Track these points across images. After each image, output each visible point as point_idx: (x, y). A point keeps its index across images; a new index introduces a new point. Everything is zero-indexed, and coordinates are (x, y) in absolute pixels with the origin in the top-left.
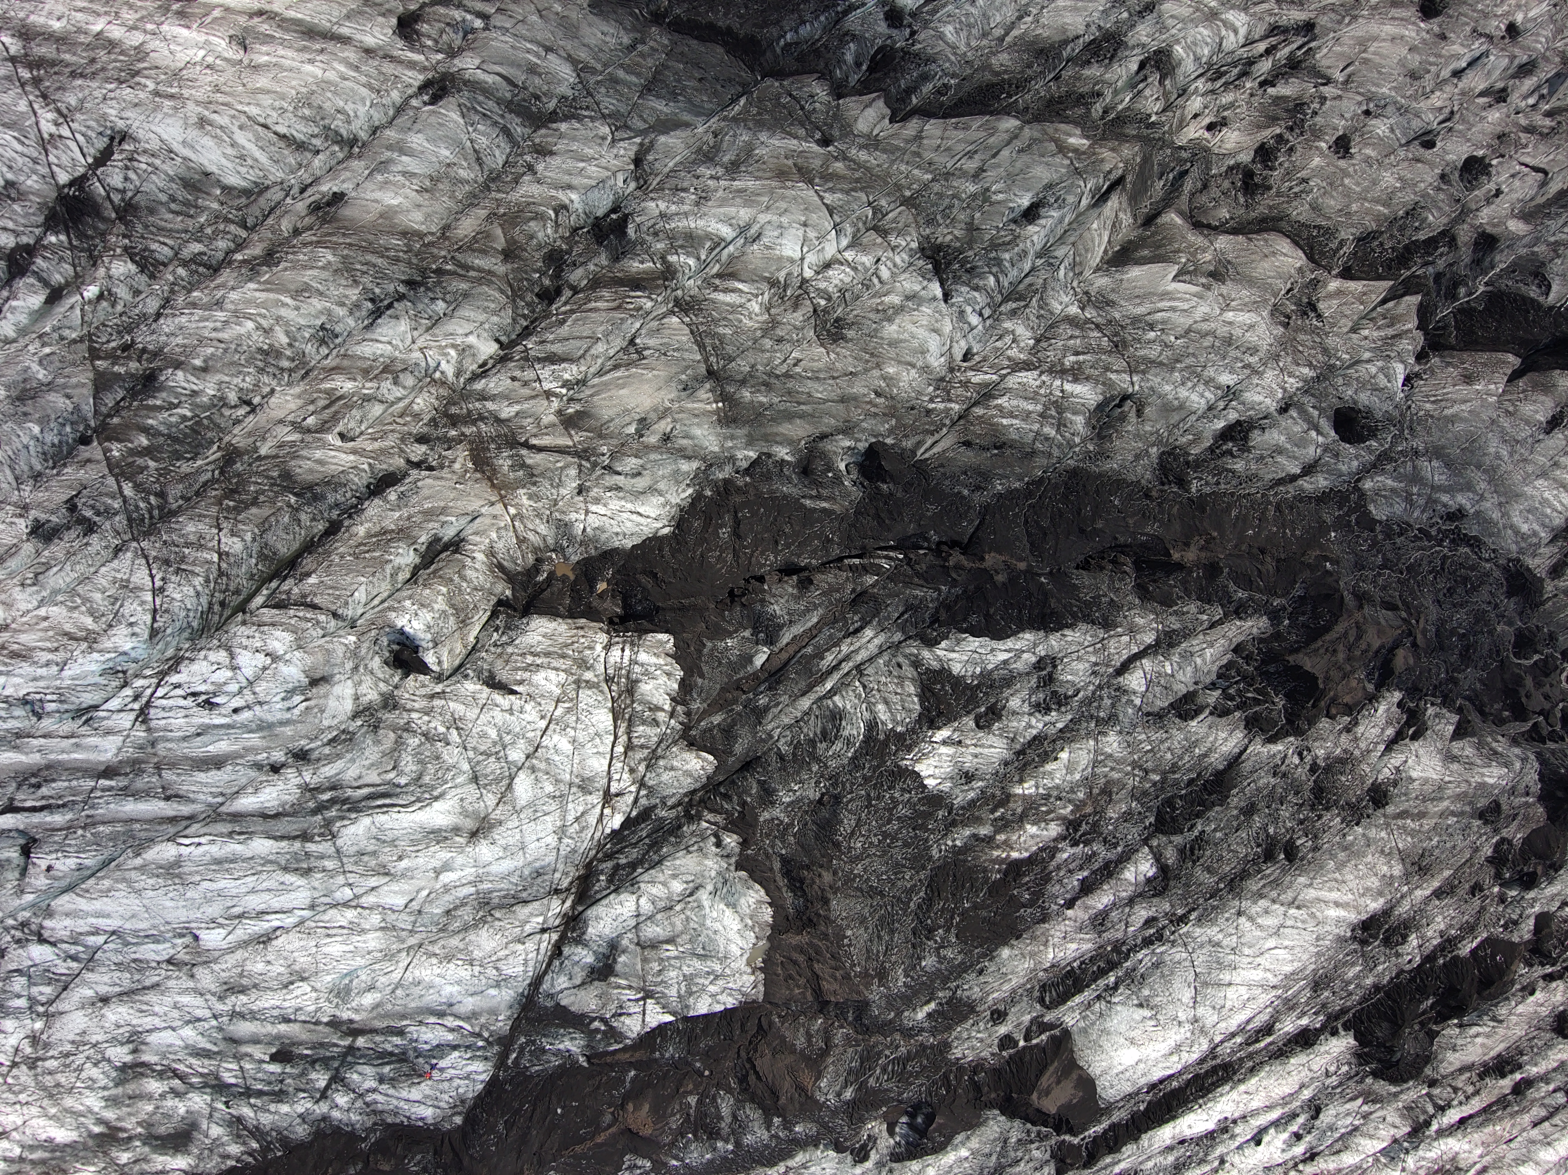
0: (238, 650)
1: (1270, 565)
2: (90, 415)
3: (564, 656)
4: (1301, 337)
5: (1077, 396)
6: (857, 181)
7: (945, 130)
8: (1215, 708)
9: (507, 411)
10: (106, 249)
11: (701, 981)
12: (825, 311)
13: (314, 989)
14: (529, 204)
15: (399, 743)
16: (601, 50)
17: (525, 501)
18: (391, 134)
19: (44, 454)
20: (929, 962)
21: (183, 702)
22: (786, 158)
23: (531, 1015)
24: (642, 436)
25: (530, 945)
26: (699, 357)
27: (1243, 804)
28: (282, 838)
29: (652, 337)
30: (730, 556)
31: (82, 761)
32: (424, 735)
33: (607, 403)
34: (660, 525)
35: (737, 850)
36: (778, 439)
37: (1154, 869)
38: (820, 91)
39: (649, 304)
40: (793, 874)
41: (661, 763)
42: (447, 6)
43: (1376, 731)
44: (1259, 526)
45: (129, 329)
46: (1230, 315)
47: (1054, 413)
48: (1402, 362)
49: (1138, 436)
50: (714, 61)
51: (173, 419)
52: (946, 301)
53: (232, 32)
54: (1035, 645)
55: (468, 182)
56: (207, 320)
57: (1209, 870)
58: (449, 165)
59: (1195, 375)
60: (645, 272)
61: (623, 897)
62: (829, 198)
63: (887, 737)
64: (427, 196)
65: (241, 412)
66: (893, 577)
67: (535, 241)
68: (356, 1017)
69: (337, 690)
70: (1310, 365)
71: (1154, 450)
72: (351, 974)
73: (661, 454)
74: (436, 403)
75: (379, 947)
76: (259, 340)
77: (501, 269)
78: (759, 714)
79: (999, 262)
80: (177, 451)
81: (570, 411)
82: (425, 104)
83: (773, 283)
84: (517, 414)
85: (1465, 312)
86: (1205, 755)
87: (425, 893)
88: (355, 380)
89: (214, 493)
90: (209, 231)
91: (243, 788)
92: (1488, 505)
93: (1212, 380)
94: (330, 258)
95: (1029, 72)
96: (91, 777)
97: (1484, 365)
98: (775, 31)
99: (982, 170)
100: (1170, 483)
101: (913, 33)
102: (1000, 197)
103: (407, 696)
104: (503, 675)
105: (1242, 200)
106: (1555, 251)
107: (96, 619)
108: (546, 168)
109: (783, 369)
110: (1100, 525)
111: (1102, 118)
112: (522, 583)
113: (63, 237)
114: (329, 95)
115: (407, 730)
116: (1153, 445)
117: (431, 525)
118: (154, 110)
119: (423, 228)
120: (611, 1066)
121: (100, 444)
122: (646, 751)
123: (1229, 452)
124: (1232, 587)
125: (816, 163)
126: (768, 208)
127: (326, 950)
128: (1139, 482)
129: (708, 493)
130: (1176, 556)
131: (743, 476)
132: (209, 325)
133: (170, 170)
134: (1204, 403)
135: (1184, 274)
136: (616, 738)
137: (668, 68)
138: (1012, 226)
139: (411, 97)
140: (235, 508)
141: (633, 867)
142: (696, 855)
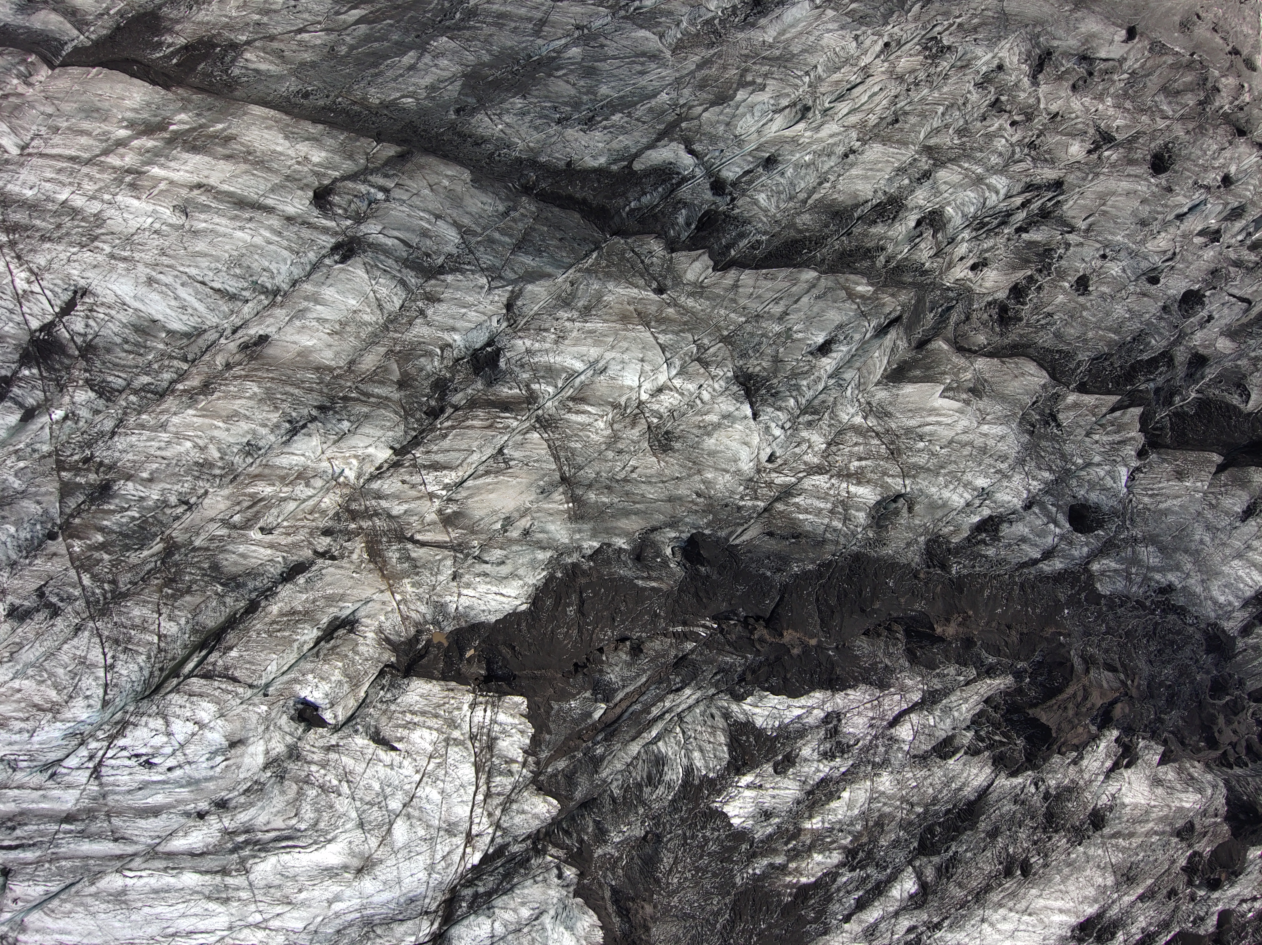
0: (172, 719)
1: (1014, 637)
2: (56, 515)
3: (436, 716)
4: (1044, 443)
5: (859, 497)
6: (685, 323)
7: (757, 280)
8: (969, 748)
9: (397, 509)
10: (71, 381)
12: (658, 427)
14: (420, 343)
15: (300, 794)
16: (481, 217)
17: (409, 589)
18: (308, 287)
19: (19, 546)
21: (127, 762)
22: (629, 304)
24: (506, 531)
26: (554, 467)
27: (989, 828)
28: (207, 872)
29: (517, 449)
30: (576, 631)
31: (48, 810)
32: (320, 787)
33: (478, 505)
34: (519, 602)
35: (575, 880)
36: (617, 532)
37: (916, 887)
38: (656, 247)
39: (515, 423)
40: (621, 904)
41: (515, 806)
42: (355, 181)
43: (1097, 764)
44: (1006, 605)
45: (89, 445)
46: (985, 428)
47: (841, 510)
48: (1126, 465)
49: (909, 528)
50: (572, 224)
51: (124, 520)
52: (754, 419)
53: (175, 203)
54: (824, 703)
55: (370, 324)
56: (153, 440)
57: (960, 885)
58: (355, 312)
59: (955, 478)
60: (513, 397)
61: (482, 919)
62: (662, 338)
63: (701, 782)
64: (337, 337)
65: (180, 510)
66: (708, 643)
67: (424, 373)
69: (251, 749)
70: (1050, 470)
71: (922, 539)
73: (522, 546)
74: (340, 500)
76: (196, 456)
77: (396, 396)
78: (596, 763)
79: (798, 388)
80: (127, 544)
81: (449, 511)
82: (336, 262)
83: (615, 406)
84: (406, 512)
85: (1179, 415)
86: (960, 789)
87: (320, 919)
88: (274, 485)
89: (156, 582)
90: (156, 366)
91: (175, 831)
92: (1193, 581)
93: (970, 483)
94: (256, 389)
95: (826, 231)
96: (55, 822)
97: (1193, 463)
98: (621, 202)
99: (786, 313)
100: (934, 566)
101: (733, 199)
102: (800, 336)
103: (308, 747)
104: (387, 732)
105: (998, 329)
106: (1255, 365)
107: (59, 692)
108: (434, 313)
109: (622, 475)
110: (877, 605)
111: (885, 266)
112: (404, 651)
113: (35, 371)
114: (256, 257)
115: (307, 782)
116: (921, 535)
117: (331, 610)
118: (110, 271)
119: (333, 363)
121: (64, 540)
122: (502, 798)
123: (983, 542)
124: (984, 654)
125: (653, 309)
126: (613, 347)
128: (909, 564)
129: (559, 575)
130: (939, 630)
131: (588, 561)
132: (155, 444)
133: (123, 317)
134: (962, 502)
135: (948, 392)
136: (477, 787)
137: (535, 230)
138: (810, 358)
139: (324, 256)
140: (173, 596)
141: (489, 894)
142: (541, 885)
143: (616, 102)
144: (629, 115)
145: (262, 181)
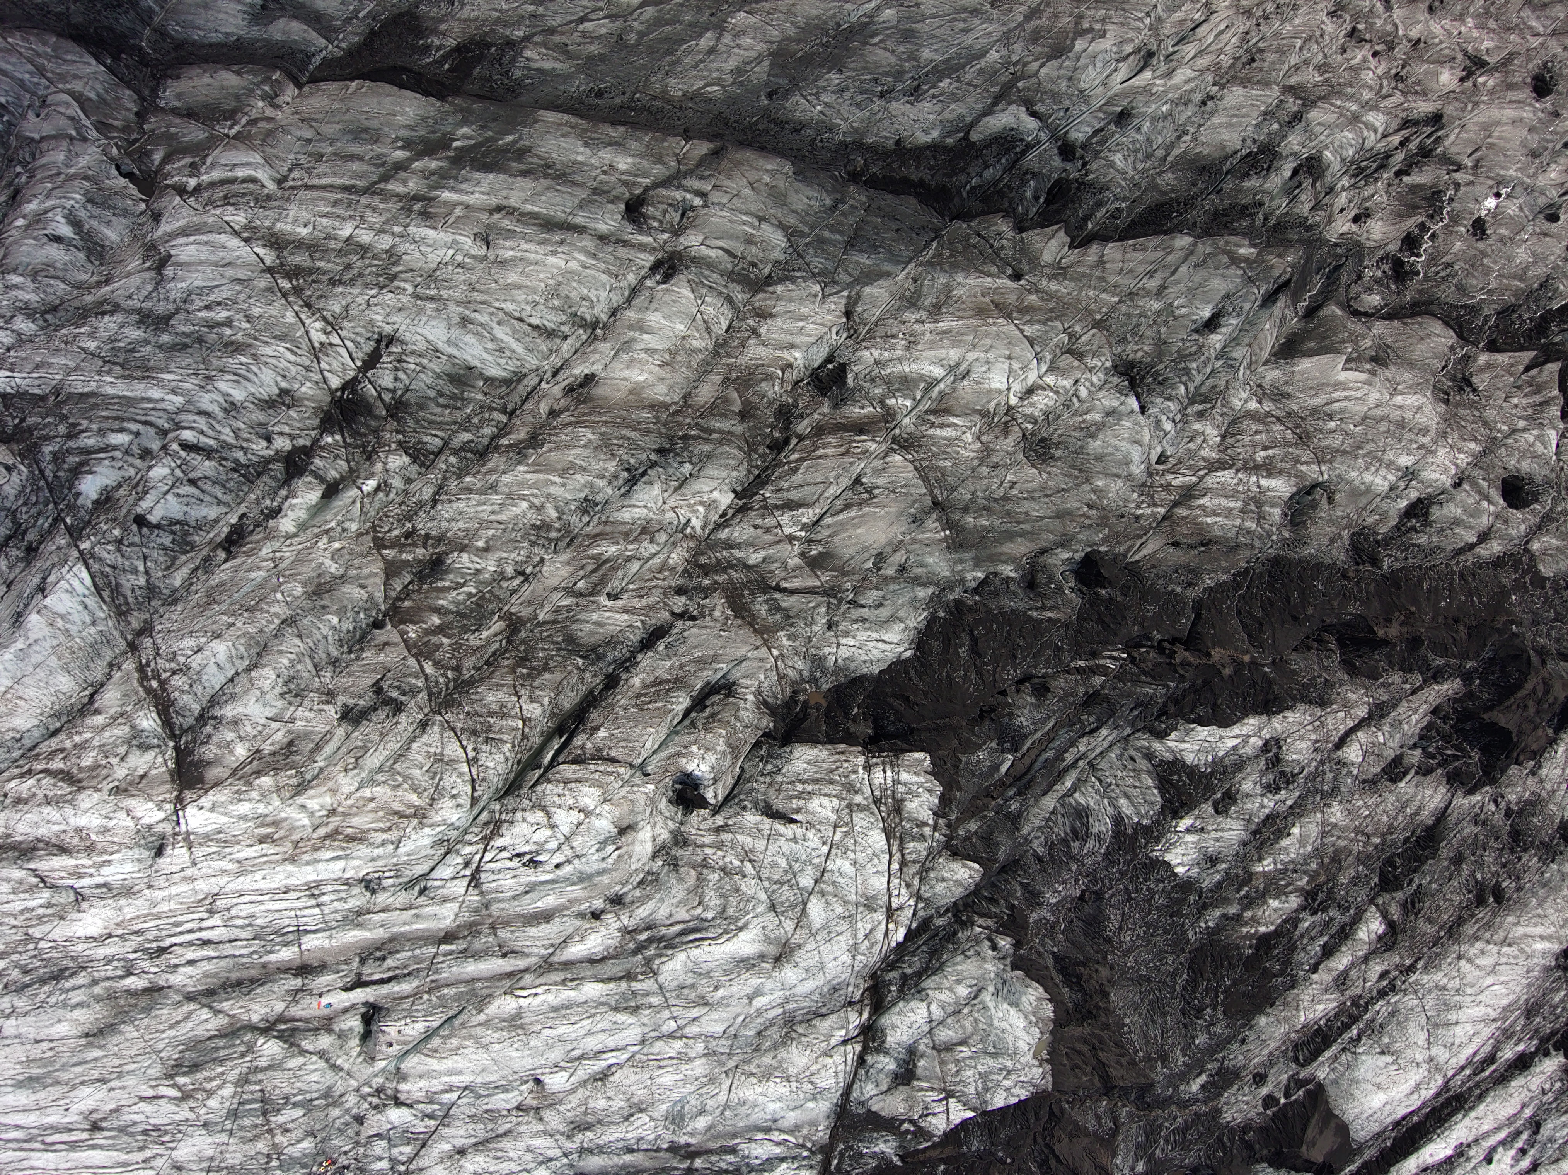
0: (553, 810)
1: (1463, 632)
2: (381, 600)
3: (832, 782)
4: (1461, 412)
5: (1272, 490)
6: (1051, 310)
7: (1125, 253)
8: (1419, 767)
9: (754, 558)
10: (381, 445)
11: (995, 1077)
12: (1033, 434)
13: (652, 1119)
14: (758, 366)
15: (701, 879)
16: (808, 214)
17: (785, 642)
18: (631, 315)
19: (341, 640)
20: (1201, 1040)
21: (509, 864)
22: (984, 296)
23: (846, 1122)
24: (879, 569)
25: (838, 1058)
26: (924, 491)
27: (1452, 855)
28: (610, 980)
29: (879, 476)
30: (974, 674)
31: (424, 930)
32: (721, 870)
33: (847, 542)
34: (902, 649)
35: (1011, 951)
36: (1002, 558)
37: (1383, 927)
38: (1005, 227)
39: (874, 446)
40: (1069, 970)
41: (932, 875)
42: (668, 188)
43: (1558, 771)
44: (1450, 597)
45: (409, 517)
46: (1399, 399)
47: (1253, 508)
49: (1331, 521)
50: (908, 211)
51: (461, 598)
52: (1143, 413)
53: (476, 230)
54: (1260, 729)
55: (701, 351)
56: (484, 503)
57: (1430, 920)
58: (683, 338)
59: (1376, 459)
60: (866, 417)
61: (914, 1004)
62: (1029, 330)
63: (1135, 830)
64: (668, 369)
65: (516, 582)
66: (1119, 676)
67: (766, 400)
68: (692, 1141)
69: (640, 836)
70: (1475, 440)
71: (1345, 533)
72: (683, 1101)
73: (898, 584)
74: (687, 555)
75: (704, 1072)
76: (533, 517)
77: (739, 429)
78: (1013, 820)
79: (1187, 372)
80: (465, 625)
81: (813, 552)
82: (658, 283)
84: (764, 559)
86: (1416, 814)
87: (741, 1018)
88: (618, 543)
89: (506, 662)
90: (476, 420)
91: (569, 937)
93: (1392, 463)
94: (590, 436)
95: (1194, 189)
96: (432, 944)
98: (962, 178)
99: (1163, 287)
100: (1364, 562)
101: (1085, 164)
102: (1183, 311)
103: (694, 831)
104: (779, 804)
105: (1394, 287)
107: (420, 795)
108: (768, 330)
109: (1001, 493)
110: (1310, 611)
111: (1265, 224)
112: (782, 715)
113: (338, 438)
114: (574, 284)
115: (705, 866)
116: (1344, 529)
117: (705, 673)
118: (418, 314)
119: (668, 399)
120: (923, 1163)
121: (395, 627)
122: (918, 866)
123: (1414, 529)
124: (1431, 656)
125: (1012, 298)
126: (974, 346)
127: (660, 1081)
128: (1335, 563)
129: (940, 614)
130: (1380, 633)
131: (972, 595)
132: (488, 508)
133: (437, 367)
134: (1387, 484)
135: (1351, 363)
136: (891, 856)
137: (867, 223)
138: (1196, 336)
139: (644, 278)
140: (529, 675)
141: (920, 975)
142: (974, 959)
143: (942, 67)
144: (958, 79)
145: (568, 197)
